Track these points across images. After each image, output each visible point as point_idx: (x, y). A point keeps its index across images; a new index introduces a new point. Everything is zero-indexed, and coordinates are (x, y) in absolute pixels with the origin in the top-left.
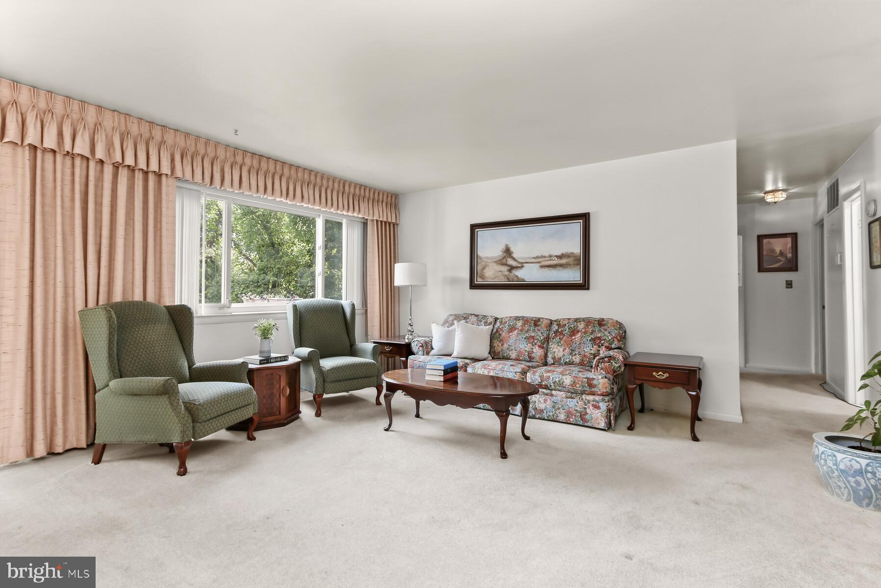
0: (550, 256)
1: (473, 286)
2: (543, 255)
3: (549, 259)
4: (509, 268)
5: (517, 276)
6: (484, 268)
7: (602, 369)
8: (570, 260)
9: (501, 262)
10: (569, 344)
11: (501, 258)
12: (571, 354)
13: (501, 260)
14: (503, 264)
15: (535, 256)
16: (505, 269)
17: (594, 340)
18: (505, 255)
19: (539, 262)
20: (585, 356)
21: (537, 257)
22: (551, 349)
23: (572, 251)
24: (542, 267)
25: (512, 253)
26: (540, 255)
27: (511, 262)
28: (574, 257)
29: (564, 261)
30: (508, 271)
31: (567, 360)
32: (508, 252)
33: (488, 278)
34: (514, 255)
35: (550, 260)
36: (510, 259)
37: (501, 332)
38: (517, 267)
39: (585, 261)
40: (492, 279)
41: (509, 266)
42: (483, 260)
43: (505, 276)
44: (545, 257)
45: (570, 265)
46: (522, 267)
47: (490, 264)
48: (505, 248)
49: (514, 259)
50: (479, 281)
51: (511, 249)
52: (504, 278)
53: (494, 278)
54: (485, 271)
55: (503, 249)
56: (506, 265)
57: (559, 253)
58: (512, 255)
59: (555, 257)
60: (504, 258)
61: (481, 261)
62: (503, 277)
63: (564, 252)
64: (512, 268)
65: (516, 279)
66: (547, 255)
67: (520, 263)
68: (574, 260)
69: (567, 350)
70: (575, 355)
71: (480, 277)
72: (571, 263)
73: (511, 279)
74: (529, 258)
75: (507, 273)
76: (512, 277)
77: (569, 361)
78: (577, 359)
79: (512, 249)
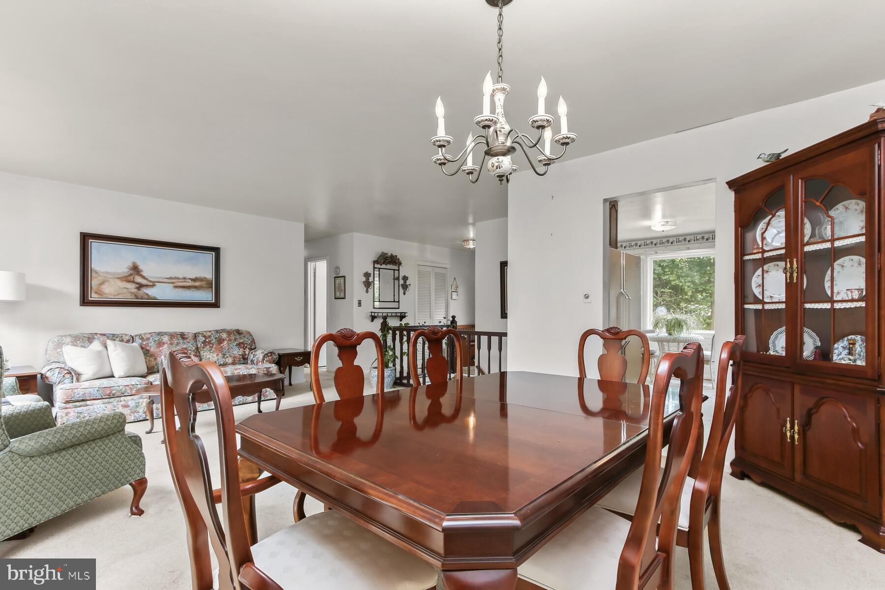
0: (184, 278)
1: (85, 301)
2: (177, 276)
3: (183, 280)
4: (137, 286)
5: (147, 294)
6: (102, 283)
7: (267, 361)
8: (203, 283)
9: (126, 279)
10: (221, 350)
11: (127, 275)
12: (223, 357)
13: (126, 276)
14: (129, 281)
15: (168, 277)
16: (132, 287)
17: (239, 345)
18: (132, 272)
19: (173, 283)
20: (235, 357)
21: (171, 278)
22: (204, 356)
23: (205, 276)
24: (176, 287)
25: (142, 271)
26: (173, 276)
27: (139, 280)
28: (207, 281)
29: (197, 284)
30: (135, 289)
31: (222, 363)
32: (135, 269)
33: (108, 294)
34: (144, 274)
35: (184, 282)
36: (138, 277)
37: (148, 348)
38: (147, 286)
39: (216, 286)
40: (114, 296)
41: (137, 283)
42: (101, 274)
43: (132, 293)
44: (179, 279)
45: (203, 287)
46: (153, 286)
47: (110, 280)
48: (132, 265)
49: (144, 277)
50: (94, 297)
51: (139, 267)
52: (131, 295)
53: (117, 295)
54: (102, 286)
55: (129, 266)
56: (134, 282)
57: (193, 277)
58: (141, 273)
59: (189, 280)
60: (131, 275)
61: (97, 275)
62: (129, 295)
63: (198, 276)
64: (140, 286)
65: (146, 297)
66: (181, 277)
67: (150, 281)
68: (207, 284)
69: (220, 355)
70: (227, 357)
71: (96, 293)
72: (204, 286)
73: (139, 297)
74: (162, 278)
75: (135, 290)
76: (141, 295)
77: (224, 363)
78: (230, 360)
79: (141, 267)
